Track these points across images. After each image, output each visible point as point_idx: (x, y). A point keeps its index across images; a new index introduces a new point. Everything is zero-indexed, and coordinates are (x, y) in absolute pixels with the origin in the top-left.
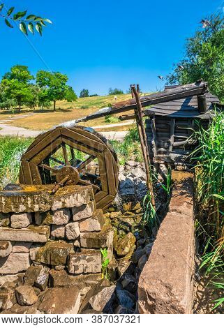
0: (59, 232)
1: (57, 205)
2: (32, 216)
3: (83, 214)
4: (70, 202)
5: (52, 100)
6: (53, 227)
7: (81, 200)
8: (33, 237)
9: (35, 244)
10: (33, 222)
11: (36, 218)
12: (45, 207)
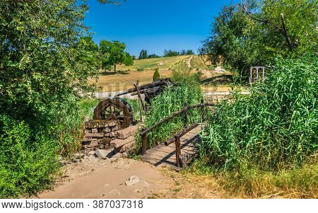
0: (107, 135)
1: (106, 125)
2: (98, 129)
3: (115, 129)
4: (110, 125)
5: (113, 65)
6: (105, 133)
7: (114, 124)
8: (99, 135)
9: (100, 138)
10: (99, 132)
11: (100, 130)
12: (103, 126)
